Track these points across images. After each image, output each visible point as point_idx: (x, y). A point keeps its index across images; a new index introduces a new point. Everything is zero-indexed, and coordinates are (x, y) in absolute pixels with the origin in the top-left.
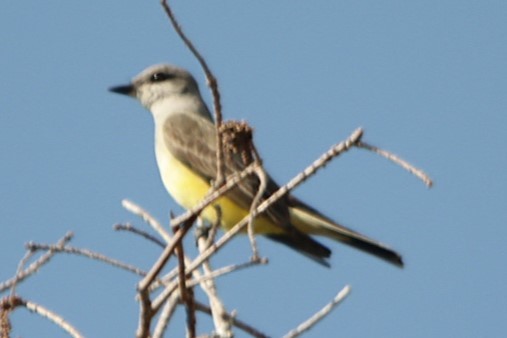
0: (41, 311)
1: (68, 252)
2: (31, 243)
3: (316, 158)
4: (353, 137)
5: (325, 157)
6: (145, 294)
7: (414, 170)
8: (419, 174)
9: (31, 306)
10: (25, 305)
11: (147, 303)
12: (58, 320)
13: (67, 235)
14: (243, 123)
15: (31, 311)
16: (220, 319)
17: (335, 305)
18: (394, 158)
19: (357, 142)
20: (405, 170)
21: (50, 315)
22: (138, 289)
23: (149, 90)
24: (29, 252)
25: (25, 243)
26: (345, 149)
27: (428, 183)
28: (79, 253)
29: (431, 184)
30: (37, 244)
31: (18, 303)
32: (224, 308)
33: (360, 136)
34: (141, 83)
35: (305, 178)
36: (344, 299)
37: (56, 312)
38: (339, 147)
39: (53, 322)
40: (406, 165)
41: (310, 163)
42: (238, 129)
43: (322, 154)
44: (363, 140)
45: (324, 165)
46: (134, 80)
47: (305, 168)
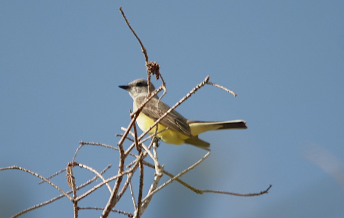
0: (84, 166)
1: (97, 145)
2: (82, 142)
3: (191, 90)
4: (206, 80)
5: (194, 89)
6: (121, 146)
7: (230, 91)
8: (232, 92)
9: (80, 165)
10: (79, 165)
11: (122, 152)
12: (91, 169)
13: (109, 166)
14: (155, 63)
15: (81, 167)
16: (158, 168)
17: (204, 159)
18: (222, 87)
19: (207, 82)
20: (227, 91)
21: (88, 168)
22: (118, 145)
23: (135, 89)
24: (81, 145)
25: (79, 142)
26: (203, 85)
27: (235, 95)
28: (102, 145)
29: (236, 95)
30: (84, 142)
31: (76, 164)
32: (159, 164)
33: (208, 79)
34: (132, 86)
35: (186, 99)
36: (207, 157)
37: (90, 166)
38: (200, 85)
39: (89, 170)
40: (226, 90)
41: (189, 92)
42: (153, 65)
43: (193, 88)
44: (210, 81)
45: (194, 92)
46: (129, 84)
47: (187, 94)
